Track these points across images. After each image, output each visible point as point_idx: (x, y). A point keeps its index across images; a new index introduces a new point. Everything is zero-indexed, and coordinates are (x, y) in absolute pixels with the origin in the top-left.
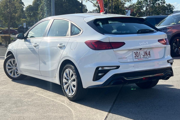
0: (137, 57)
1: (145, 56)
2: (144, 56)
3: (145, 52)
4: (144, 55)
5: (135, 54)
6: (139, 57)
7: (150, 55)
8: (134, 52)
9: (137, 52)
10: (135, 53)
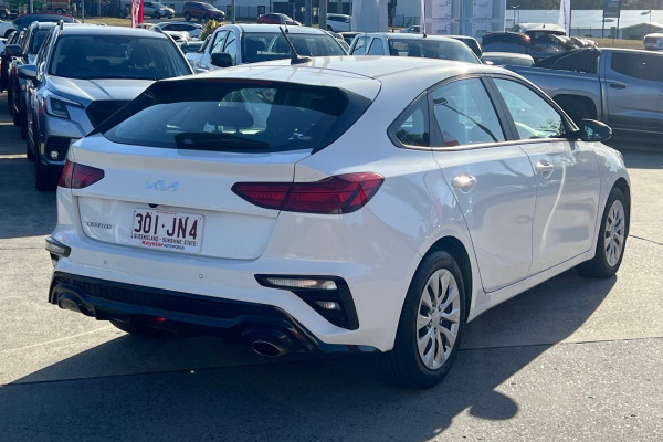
0: (142, 232)
1: (175, 237)
2: (168, 234)
3: (180, 220)
4: (171, 232)
5: (139, 218)
6: (151, 234)
7: (194, 236)
8: (139, 211)
9: (148, 216)
10: (141, 216)
